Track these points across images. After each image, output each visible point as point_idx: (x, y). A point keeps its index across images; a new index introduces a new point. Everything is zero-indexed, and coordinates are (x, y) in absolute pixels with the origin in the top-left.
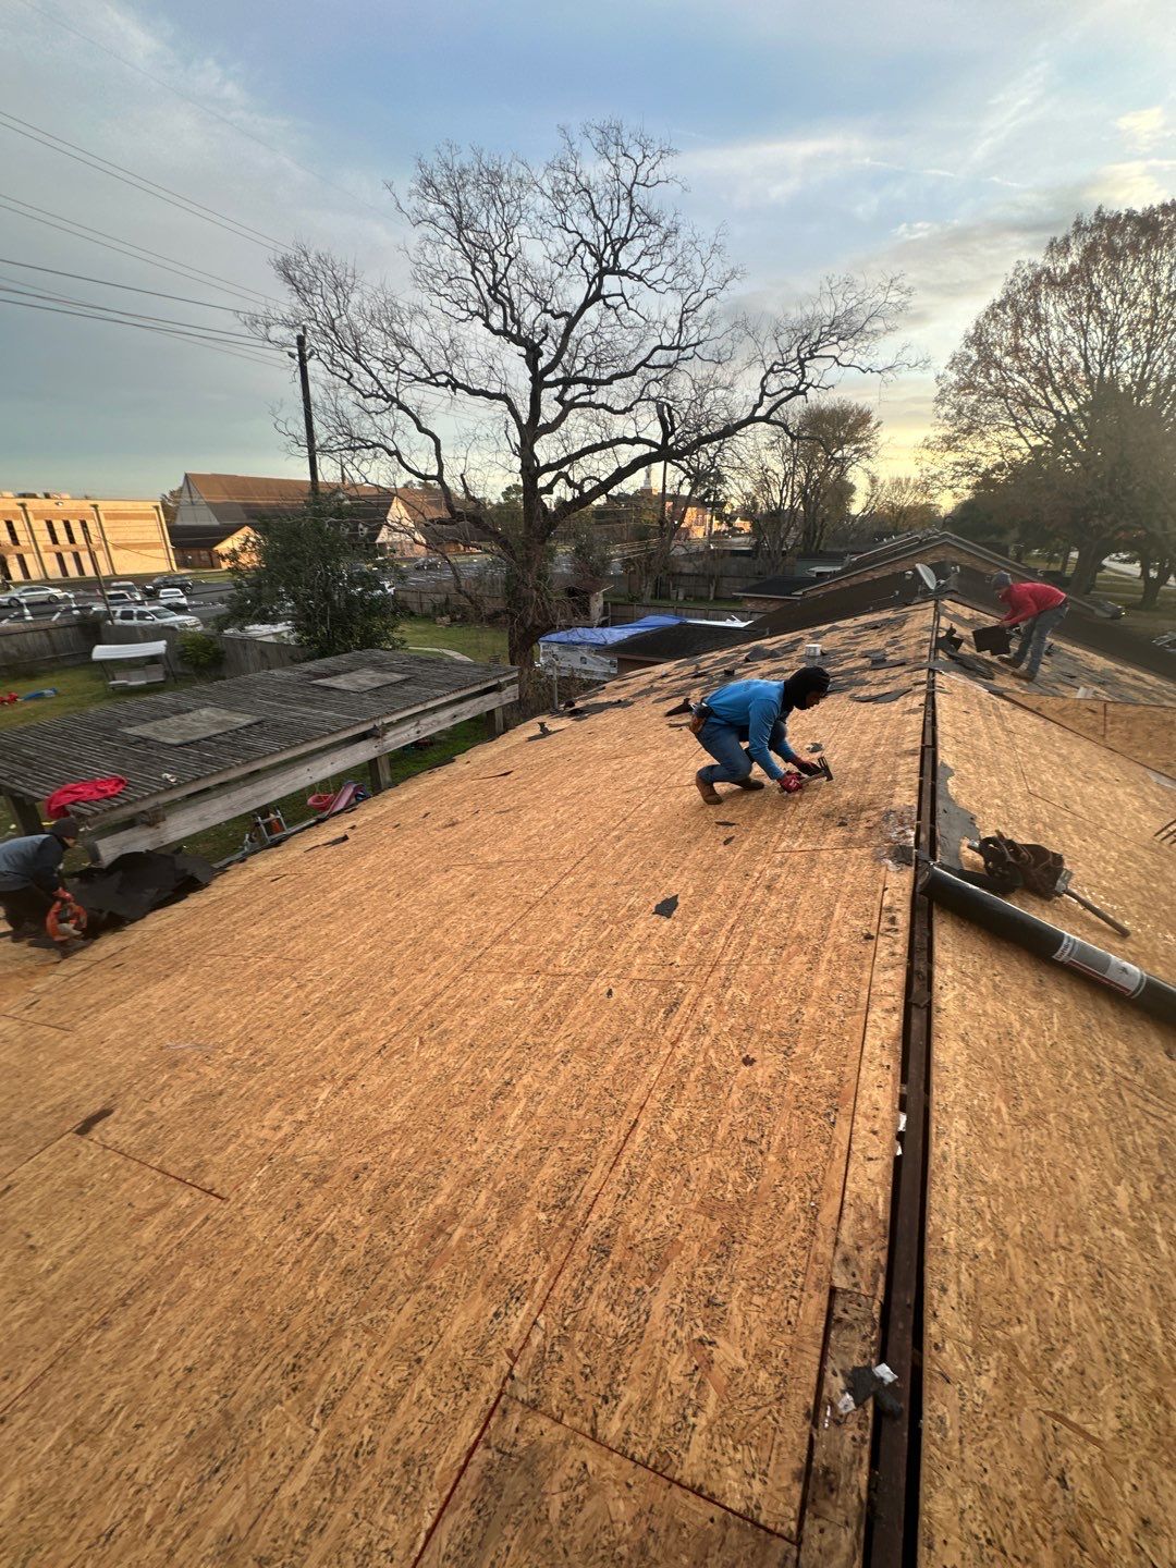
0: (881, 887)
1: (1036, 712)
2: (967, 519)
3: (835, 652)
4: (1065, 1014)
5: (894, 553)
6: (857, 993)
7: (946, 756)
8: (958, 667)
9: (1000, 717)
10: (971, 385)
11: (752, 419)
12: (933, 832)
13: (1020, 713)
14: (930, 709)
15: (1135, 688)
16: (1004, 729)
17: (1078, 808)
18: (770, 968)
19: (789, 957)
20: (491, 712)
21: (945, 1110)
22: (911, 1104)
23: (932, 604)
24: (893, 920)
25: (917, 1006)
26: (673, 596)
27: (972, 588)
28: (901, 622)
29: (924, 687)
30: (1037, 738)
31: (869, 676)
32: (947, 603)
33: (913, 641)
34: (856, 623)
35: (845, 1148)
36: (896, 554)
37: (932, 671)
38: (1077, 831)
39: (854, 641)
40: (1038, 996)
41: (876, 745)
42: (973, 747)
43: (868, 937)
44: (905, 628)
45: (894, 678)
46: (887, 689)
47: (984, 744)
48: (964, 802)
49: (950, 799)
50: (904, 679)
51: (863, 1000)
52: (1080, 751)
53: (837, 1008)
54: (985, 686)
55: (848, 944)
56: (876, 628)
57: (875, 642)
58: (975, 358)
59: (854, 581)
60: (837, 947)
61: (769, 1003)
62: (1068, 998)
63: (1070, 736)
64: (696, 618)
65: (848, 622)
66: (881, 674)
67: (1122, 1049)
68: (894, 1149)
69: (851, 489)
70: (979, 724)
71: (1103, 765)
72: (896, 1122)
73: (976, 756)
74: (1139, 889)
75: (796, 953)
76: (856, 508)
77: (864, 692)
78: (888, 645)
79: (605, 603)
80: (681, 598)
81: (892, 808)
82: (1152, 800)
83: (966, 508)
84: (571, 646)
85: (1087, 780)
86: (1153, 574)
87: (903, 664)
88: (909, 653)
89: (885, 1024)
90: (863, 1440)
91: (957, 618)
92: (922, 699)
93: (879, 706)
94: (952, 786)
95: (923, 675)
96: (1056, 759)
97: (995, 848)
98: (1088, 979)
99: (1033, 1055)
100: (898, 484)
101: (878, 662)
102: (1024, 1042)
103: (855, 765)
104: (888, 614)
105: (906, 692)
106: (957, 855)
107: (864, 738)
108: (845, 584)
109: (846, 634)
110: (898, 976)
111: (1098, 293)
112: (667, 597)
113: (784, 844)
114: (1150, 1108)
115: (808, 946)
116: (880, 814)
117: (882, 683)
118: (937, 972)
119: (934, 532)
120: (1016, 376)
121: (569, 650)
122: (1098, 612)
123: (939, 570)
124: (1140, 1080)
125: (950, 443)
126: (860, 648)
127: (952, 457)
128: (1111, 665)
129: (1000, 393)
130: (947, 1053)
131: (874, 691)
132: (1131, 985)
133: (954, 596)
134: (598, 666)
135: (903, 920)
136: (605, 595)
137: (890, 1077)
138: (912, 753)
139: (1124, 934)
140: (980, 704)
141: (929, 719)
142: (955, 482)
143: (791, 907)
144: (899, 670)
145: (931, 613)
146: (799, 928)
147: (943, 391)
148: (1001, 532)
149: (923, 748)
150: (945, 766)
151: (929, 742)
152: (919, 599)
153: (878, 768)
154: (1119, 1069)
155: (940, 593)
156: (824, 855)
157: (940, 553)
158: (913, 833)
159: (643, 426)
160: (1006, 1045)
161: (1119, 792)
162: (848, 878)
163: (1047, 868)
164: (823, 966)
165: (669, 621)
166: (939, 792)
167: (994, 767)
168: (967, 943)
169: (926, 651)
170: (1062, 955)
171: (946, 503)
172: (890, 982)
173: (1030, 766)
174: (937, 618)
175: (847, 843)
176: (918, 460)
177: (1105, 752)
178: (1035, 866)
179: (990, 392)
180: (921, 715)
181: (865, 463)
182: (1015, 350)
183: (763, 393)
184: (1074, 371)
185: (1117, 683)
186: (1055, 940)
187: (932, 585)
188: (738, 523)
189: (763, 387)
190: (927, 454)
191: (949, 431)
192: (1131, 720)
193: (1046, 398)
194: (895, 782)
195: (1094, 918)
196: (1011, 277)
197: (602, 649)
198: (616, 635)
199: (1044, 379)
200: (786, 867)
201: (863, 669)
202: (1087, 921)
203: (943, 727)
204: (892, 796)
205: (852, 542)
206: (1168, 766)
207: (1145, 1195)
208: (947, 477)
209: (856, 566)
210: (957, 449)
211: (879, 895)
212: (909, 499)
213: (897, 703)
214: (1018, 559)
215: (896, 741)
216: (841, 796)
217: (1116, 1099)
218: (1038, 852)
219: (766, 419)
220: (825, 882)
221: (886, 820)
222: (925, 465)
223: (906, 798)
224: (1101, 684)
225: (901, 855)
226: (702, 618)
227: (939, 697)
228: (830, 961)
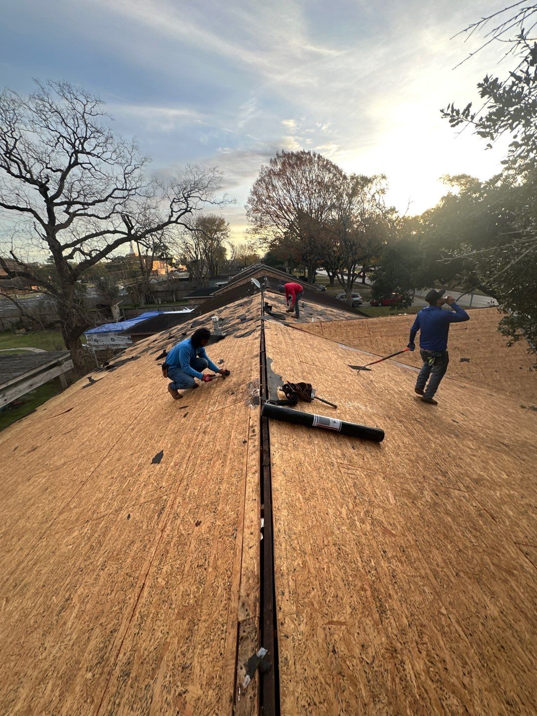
0: (249, 417)
1: (301, 330)
2: (271, 260)
3: (227, 318)
4: (320, 447)
5: (246, 274)
6: (242, 470)
7: (269, 355)
8: (272, 317)
9: (289, 334)
10: (257, 210)
11: (170, 222)
12: (267, 387)
13: (295, 331)
14: (263, 336)
15: (331, 315)
16: (290, 339)
17: (317, 363)
18: (206, 472)
19: (214, 463)
20: (57, 378)
21: (278, 509)
22: (266, 513)
23: (260, 293)
24: (254, 431)
25: (265, 466)
26: (156, 302)
27: (274, 285)
28: (250, 302)
29: (260, 327)
30: (302, 339)
31: (240, 326)
32: (266, 292)
33: (255, 309)
34: (234, 305)
35: (241, 547)
36: (246, 275)
37: (263, 320)
38: (318, 373)
39: (234, 312)
40: (309, 443)
41: (244, 355)
42: (279, 348)
43: (245, 442)
44: (252, 304)
45: (250, 325)
46: (247, 331)
47: (283, 346)
48: (277, 372)
49: (272, 372)
50: (253, 325)
51: (244, 472)
52: (317, 341)
53: (234, 480)
54: (283, 323)
55: (237, 448)
56: (242, 305)
57: (242, 311)
58: (256, 200)
59: (233, 287)
60: (233, 451)
61: (206, 489)
62: (319, 439)
63: (313, 336)
64: (169, 311)
65: (232, 305)
66: (245, 325)
67: (339, 452)
68: (259, 537)
69: (225, 250)
70: (281, 338)
71: (324, 345)
72: (260, 523)
73: (281, 352)
74: (339, 389)
75: (217, 460)
76: (229, 257)
77: (239, 334)
78: (247, 312)
79: (120, 310)
80: (160, 302)
81: (251, 381)
82: (340, 354)
83: (268, 255)
84: (105, 333)
85: (319, 351)
86: (331, 274)
87: (252, 319)
88: (254, 314)
89: (254, 479)
90: (254, 695)
91: (270, 298)
92: (259, 332)
93: (245, 338)
94: (272, 366)
95: (259, 323)
96: (309, 346)
97: (287, 388)
98: (325, 430)
99: (310, 468)
100: (242, 247)
101: (243, 320)
102: (306, 464)
103: (237, 366)
104: (246, 299)
105: (254, 331)
106: (276, 394)
107: (240, 353)
108: (230, 288)
109: (231, 310)
110: (257, 456)
111: (290, 179)
112: (153, 303)
113: (210, 409)
114: (350, 472)
115: (222, 455)
116: (247, 385)
117: (246, 328)
118: (272, 448)
119: (258, 264)
120: (271, 207)
121: (103, 336)
122: (318, 289)
123: (261, 280)
124: (346, 462)
125: (255, 231)
126: (237, 315)
127: (257, 236)
128: (323, 308)
129: (268, 213)
130: (278, 482)
131: (243, 332)
132: (337, 426)
133: (269, 289)
134: (122, 341)
135: (257, 429)
136: (119, 306)
137: (256, 504)
138: (257, 356)
139: (335, 407)
140: (281, 330)
141: (263, 340)
142: (261, 246)
143: (214, 439)
144: (251, 322)
145: (260, 297)
146: (218, 447)
147: (248, 211)
148: (282, 263)
149: (261, 353)
150: (269, 359)
151: (263, 350)
152: (256, 292)
153: (245, 365)
154: (339, 461)
155: (263, 288)
156: (226, 410)
157: (262, 273)
158: (259, 390)
159: (117, 225)
160: (299, 469)
161: (330, 354)
162: (236, 417)
163: (307, 390)
164: (228, 462)
165: (155, 314)
166: (268, 370)
167: (287, 354)
168: (282, 431)
169: (260, 313)
170: (315, 423)
171: (262, 253)
172: (254, 460)
173: (300, 351)
174: (263, 299)
175: (235, 402)
176: (246, 238)
177: (325, 340)
178: (303, 390)
179: (264, 212)
180: (259, 339)
181: (228, 240)
182: (269, 197)
183: (172, 211)
184: (289, 205)
185: (325, 314)
186: (311, 418)
187: (259, 286)
188: (180, 266)
189: (172, 209)
190: (248, 235)
191: (254, 227)
192: (330, 327)
193: (284, 215)
194: (251, 370)
195: (326, 404)
196: (261, 171)
197: (122, 333)
198: (128, 324)
199: (281, 208)
200: (211, 420)
201: (238, 324)
202: (324, 406)
203: (268, 343)
204: (250, 376)
205: (230, 271)
206: (343, 341)
207: (351, 507)
208: (258, 244)
209: (233, 281)
210: (258, 233)
211: (248, 421)
212: (248, 253)
213: (251, 336)
214: (290, 273)
215: (251, 352)
216: (232, 381)
217: (339, 473)
218: (302, 385)
219: (176, 222)
220: (227, 422)
221: (249, 387)
222: (249, 239)
223: (256, 376)
224: (321, 315)
225: (255, 401)
226: (171, 311)
227: (266, 330)
228: (231, 459)
